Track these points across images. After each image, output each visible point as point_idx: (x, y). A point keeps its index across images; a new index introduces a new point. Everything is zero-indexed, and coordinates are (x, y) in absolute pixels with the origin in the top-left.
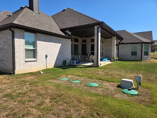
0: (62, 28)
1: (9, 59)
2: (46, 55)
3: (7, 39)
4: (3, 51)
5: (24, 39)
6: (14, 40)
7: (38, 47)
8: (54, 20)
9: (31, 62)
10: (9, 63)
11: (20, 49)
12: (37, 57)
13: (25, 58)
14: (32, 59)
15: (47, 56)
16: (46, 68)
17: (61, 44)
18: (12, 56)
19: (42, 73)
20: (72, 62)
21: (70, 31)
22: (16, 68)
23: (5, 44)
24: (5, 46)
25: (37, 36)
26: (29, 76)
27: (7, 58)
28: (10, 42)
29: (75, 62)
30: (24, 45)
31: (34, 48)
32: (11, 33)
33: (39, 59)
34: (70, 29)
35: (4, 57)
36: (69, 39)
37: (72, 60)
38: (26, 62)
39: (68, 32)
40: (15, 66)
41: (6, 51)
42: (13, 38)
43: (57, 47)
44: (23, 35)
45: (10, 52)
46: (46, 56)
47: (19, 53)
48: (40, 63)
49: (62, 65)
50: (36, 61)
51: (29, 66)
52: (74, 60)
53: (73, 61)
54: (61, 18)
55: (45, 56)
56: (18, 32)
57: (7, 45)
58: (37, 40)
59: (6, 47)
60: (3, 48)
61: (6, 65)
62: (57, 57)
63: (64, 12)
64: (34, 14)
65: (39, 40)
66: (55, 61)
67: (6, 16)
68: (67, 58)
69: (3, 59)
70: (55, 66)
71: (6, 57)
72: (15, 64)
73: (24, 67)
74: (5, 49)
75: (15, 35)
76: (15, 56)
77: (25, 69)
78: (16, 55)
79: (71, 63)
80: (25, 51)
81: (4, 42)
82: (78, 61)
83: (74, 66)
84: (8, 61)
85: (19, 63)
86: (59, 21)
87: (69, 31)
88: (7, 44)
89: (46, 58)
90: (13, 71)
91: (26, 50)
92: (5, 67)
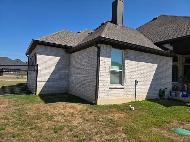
0: (156, 42)
1: (91, 84)
2: (136, 80)
3: (91, 58)
4: (85, 73)
5: (110, 57)
6: (100, 59)
7: (127, 69)
8: (141, 33)
9: (117, 90)
10: (91, 88)
11: (105, 72)
12: (124, 83)
13: (110, 83)
14: (117, 85)
15: (138, 83)
16: (134, 101)
17: (157, 65)
18: (95, 79)
19: (133, 108)
20: (174, 94)
21: (171, 45)
22: (99, 97)
23: (88, 64)
24: (88, 67)
25: (126, 54)
26: (116, 112)
27: (89, 82)
28: (94, 62)
29: (181, 95)
30: (110, 65)
31: (121, 71)
32: (97, 51)
33: (126, 86)
34: (172, 42)
35: (86, 80)
36: (170, 57)
37: (174, 91)
38: (110, 88)
39: (168, 46)
40: (98, 94)
41: (88, 73)
42: (99, 56)
43: (151, 70)
44: (110, 53)
45: (94, 75)
46: (136, 82)
47: (103, 76)
48: (127, 92)
49: (158, 98)
50: (123, 89)
51: (114, 94)
52: (178, 91)
53: (176, 93)
54: (153, 28)
55: (134, 82)
56: (104, 49)
57: (90, 66)
58: (126, 58)
59: (89, 69)
60: (85, 69)
61: (87, 90)
62: (150, 84)
63: (154, 21)
64: (118, 27)
65: (128, 58)
66: (148, 90)
67: (88, 35)
68: (166, 87)
69: (84, 83)
70: (148, 99)
71: (88, 80)
72: (98, 91)
73: (108, 96)
74: (87, 70)
75: (101, 53)
76: (99, 80)
77: (108, 98)
78: (100, 78)
79: (171, 95)
80: (110, 74)
81: (87, 62)
82: (186, 93)
83: (179, 101)
84: (89, 85)
85: (102, 90)
86: (150, 33)
87: (169, 44)
88: (91, 64)
89: (136, 84)
90: (95, 100)
91: (112, 72)
92: (86, 93)
